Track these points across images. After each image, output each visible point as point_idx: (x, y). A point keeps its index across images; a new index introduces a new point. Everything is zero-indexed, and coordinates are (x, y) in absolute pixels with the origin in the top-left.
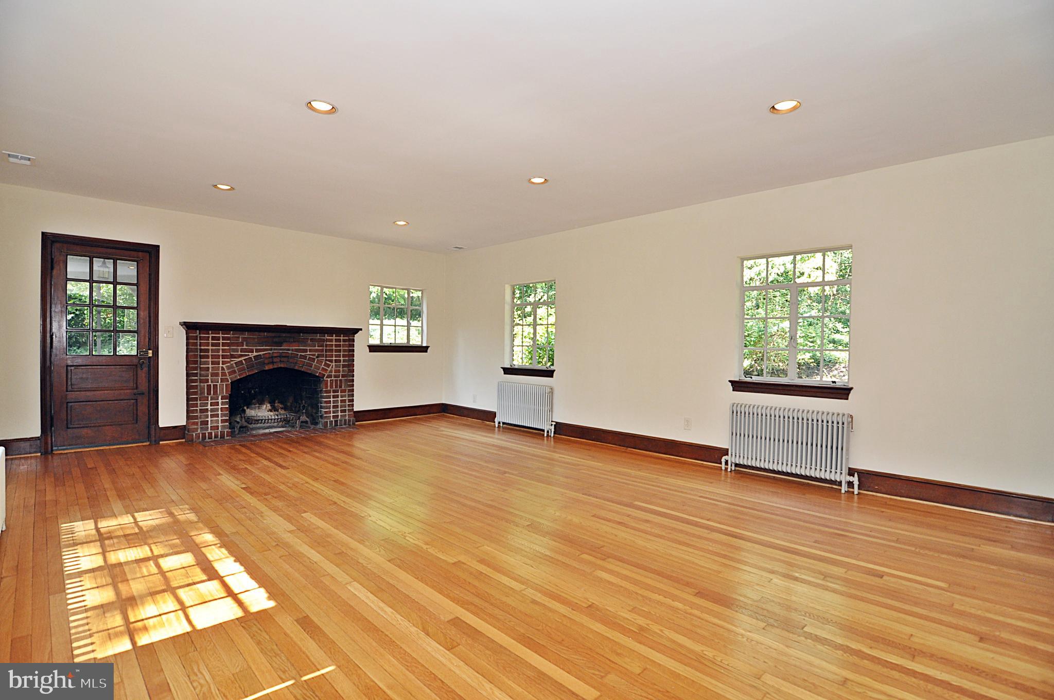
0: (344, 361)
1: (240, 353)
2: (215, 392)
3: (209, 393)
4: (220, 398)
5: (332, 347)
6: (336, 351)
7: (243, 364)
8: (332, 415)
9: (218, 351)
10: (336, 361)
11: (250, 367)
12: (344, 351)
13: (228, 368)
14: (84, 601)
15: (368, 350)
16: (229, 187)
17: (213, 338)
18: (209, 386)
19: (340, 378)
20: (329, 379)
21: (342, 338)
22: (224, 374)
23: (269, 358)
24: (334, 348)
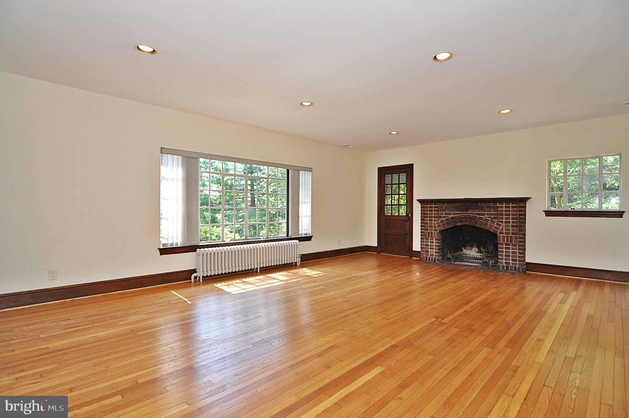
0: (513, 222)
1: (444, 215)
2: (432, 236)
3: (429, 236)
4: (434, 239)
5: (503, 212)
6: (506, 215)
7: (444, 222)
8: (504, 261)
9: (432, 214)
10: (506, 222)
11: (448, 223)
12: (513, 215)
13: (437, 223)
15: (544, 214)
16: (396, 133)
17: (430, 207)
18: (429, 232)
19: (511, 235)
20: (501, 235)
21: (511, 205)
22: (435, 227)
23: (459, 218)
24: (504, 213)
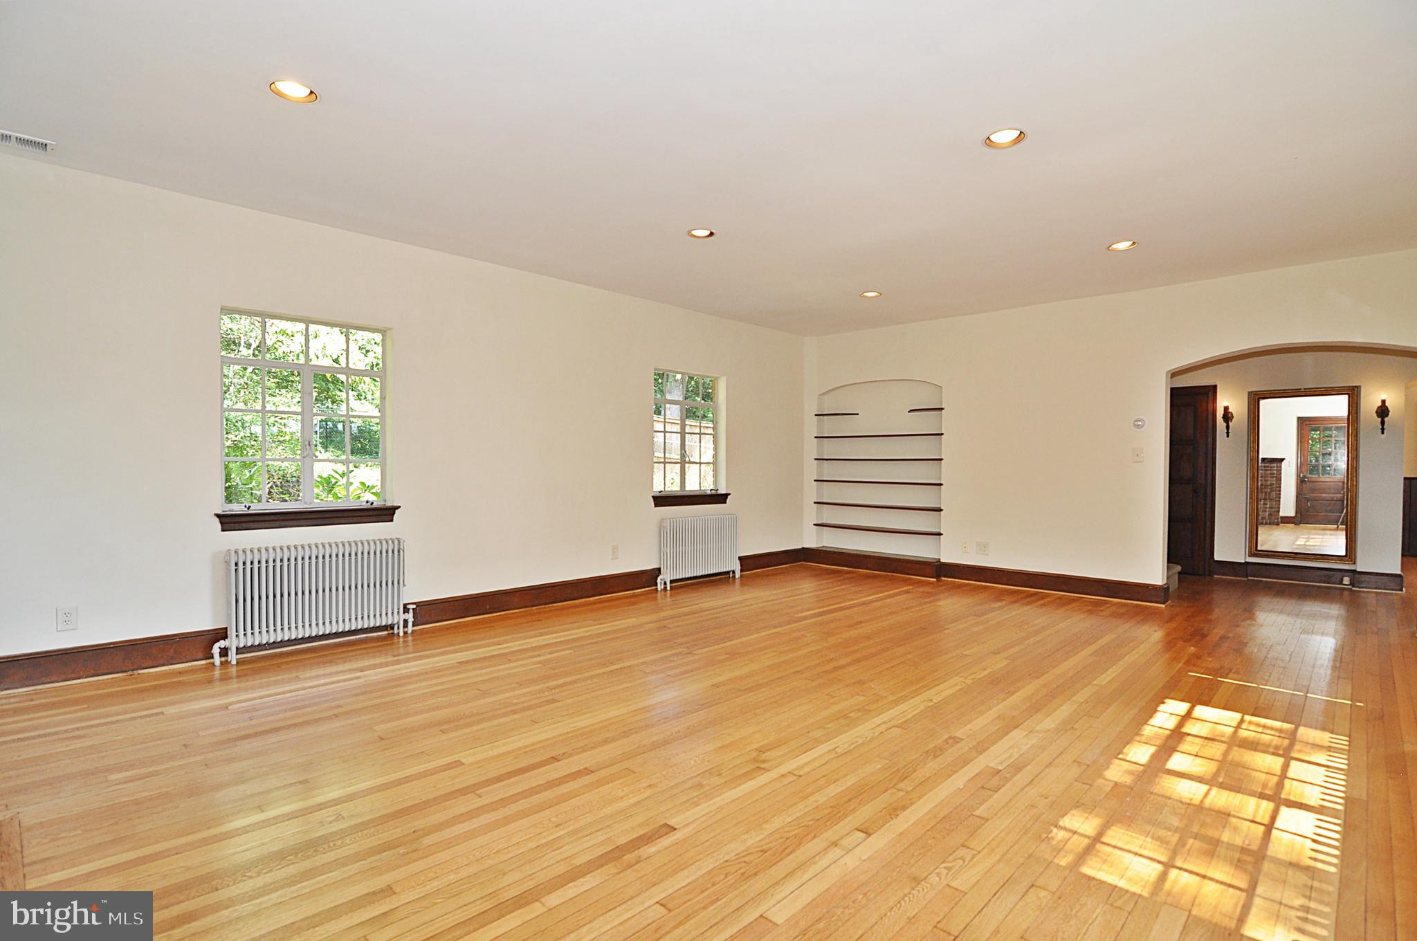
14: (1327, 776)
